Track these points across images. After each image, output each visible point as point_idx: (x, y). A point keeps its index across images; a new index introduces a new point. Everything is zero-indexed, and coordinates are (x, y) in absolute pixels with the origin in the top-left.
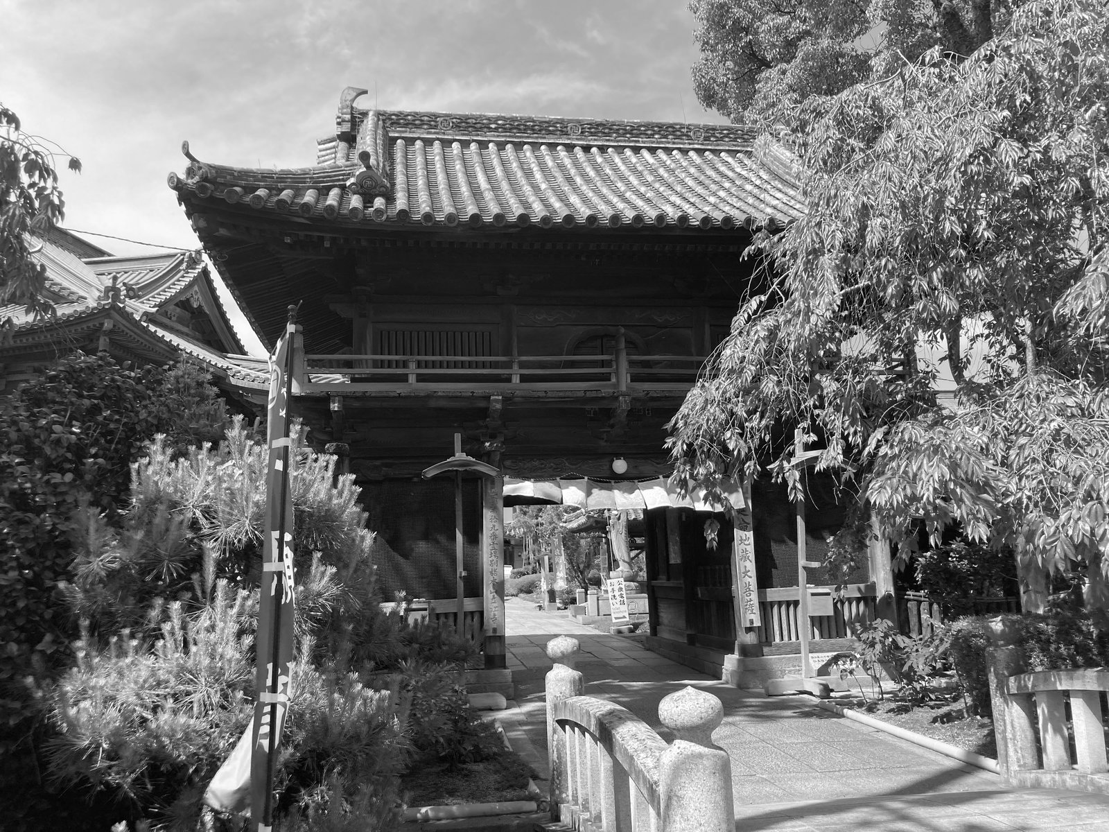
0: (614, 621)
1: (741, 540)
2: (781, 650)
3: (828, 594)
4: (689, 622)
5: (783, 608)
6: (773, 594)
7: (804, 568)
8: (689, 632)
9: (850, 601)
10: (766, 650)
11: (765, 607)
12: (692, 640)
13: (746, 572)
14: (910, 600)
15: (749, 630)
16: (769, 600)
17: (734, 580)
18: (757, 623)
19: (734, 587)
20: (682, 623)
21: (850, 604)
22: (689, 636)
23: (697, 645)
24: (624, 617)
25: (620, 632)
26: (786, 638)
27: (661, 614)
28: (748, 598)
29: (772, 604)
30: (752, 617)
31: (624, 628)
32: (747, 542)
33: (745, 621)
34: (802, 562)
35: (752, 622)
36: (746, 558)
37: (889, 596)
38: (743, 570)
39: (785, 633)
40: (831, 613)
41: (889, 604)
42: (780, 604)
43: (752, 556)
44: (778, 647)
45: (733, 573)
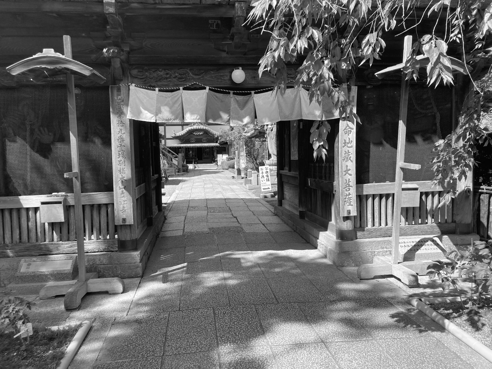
0: (263, 190)
1: (345, 143)
2: (371, 234)
3: (416, 189)
4: (301, 203)
5: (377, 200)
6: (369, 188)
7: (402, 169)
8: (301, 209)
9: (433, 194)
10: (359, 234)
11: (361, 199)
12: (302, 215)
13: (347, 171)
14: (482, 193)
15: (346, 218)
16: (365, 193)
17: (336, 177)
18: (354, 213)
19: (335, 183)
20: (297, 201)
21: (433, 196)
22: (300, 212)
23: (306, 219)
24: (269, 188)
25: (266, 197)
26: (377, 224)
27: (285, 193)
28: (347, 193)
29: (367, 197)
30: (350, 208)
31: (269, 195)
32: (349, 145)
33: (344, 212)
34: (400, 163)
35: (349, 212)
36: (348, 159)
37: (469, 191)
38: (344, 169)
39: (377, 220)
40: (418, 205)
41: (468, 197)
42: (374, 196)
43: (353, 156)
44: (370, 232)
45: (336, 171)
